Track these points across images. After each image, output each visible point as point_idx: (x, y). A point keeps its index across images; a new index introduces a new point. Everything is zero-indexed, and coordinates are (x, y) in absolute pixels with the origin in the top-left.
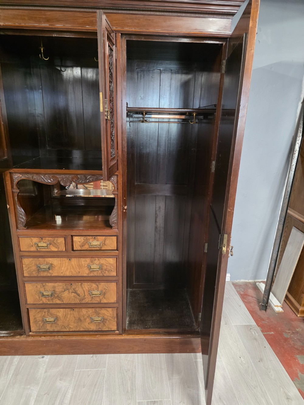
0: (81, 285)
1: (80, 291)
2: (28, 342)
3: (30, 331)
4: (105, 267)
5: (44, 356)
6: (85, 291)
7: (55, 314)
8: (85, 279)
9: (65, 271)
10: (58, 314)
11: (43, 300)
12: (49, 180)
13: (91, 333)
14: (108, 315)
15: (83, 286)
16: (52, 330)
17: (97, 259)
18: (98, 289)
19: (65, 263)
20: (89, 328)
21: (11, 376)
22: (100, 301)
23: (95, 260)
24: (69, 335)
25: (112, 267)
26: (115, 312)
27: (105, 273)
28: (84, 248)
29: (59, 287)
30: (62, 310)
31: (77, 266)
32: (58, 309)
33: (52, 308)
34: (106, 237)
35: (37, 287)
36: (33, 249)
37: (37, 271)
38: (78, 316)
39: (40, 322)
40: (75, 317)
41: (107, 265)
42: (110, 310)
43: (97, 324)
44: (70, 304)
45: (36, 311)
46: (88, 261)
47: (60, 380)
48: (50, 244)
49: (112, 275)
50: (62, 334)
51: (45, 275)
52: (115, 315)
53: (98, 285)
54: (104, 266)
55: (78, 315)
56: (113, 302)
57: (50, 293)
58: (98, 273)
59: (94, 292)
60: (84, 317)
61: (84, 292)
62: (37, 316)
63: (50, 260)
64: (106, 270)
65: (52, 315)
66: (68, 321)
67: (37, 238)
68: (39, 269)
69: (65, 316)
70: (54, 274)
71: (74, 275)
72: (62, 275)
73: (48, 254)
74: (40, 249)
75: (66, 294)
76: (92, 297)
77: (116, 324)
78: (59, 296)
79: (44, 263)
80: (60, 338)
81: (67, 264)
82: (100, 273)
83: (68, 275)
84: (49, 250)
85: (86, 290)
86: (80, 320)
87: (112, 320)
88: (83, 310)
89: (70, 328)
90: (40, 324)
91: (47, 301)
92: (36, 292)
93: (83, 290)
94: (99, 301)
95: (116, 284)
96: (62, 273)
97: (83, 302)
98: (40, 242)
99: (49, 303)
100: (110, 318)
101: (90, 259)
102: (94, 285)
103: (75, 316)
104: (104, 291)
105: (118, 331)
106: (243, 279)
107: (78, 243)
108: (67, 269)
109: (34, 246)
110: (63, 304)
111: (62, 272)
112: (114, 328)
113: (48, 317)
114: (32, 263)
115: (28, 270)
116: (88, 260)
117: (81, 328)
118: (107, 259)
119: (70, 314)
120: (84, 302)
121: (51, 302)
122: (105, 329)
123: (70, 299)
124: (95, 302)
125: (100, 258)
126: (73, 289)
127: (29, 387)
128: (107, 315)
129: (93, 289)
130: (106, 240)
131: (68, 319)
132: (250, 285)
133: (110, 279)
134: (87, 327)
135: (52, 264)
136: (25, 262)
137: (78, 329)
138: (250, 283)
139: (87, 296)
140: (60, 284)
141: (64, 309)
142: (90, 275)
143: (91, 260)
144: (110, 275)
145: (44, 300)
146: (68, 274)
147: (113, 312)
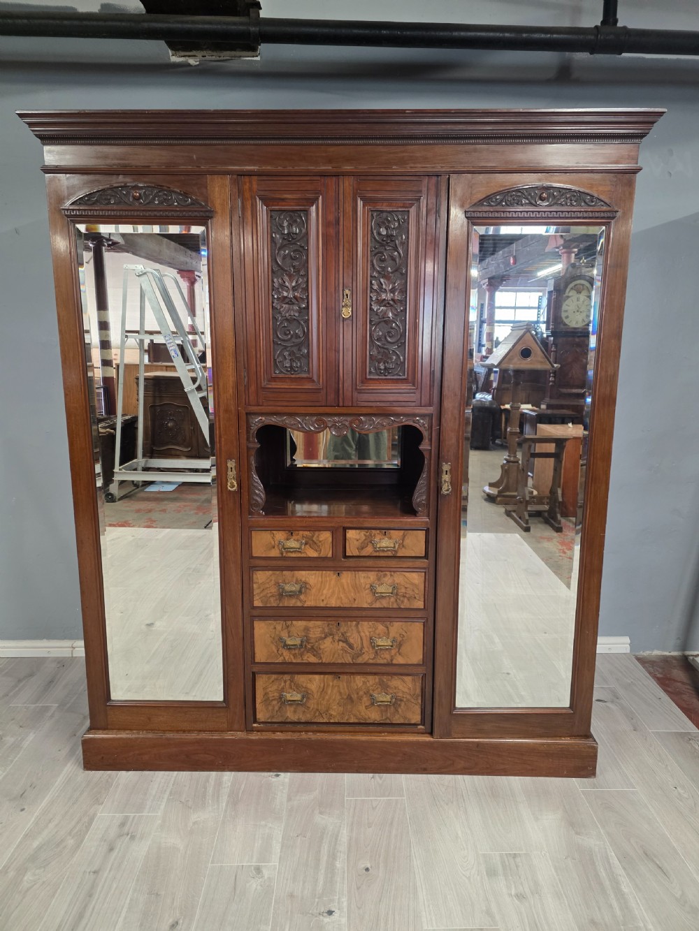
0: (357, 625)
1: (354, 638)
2: (252, 741)
3: (255, 721)
4: (403, 590)
5: (279, 773)
6: (364, 638)
7: (304, 685)
8: (364, 614)
9: (329, 598)
10: (309, 686)
11: (284, 654)
12: (312, 426)
13: (371, 728)
14: (406, 690)
15: (360, 629)
16: (296, 720)
17: (388, 573)
18: (387, 635)
19: (330, 581)
20: (367, 717)
21: (224, 804)
22: (392, 660)
23: (385, 576)
24: (328, 732)
25: (416, 591)
26: (417, 684)
27: (403, 602)
28: (364, 553)
29: (316, 628)
30: (317, 677)
31: (351, 588)
32: (311, 676)
33: (298, 673)
34: (406, 532)
35: (275, 628)
36: (275, 553)
37: (278, 597)
38: (347, 691)
39: (274, 702)
40: (340, 693)
41: (407, 586)
42: (408, 679)
43: (383, 708)
44: (334, 664)
45: (269, 678)
46: (372, 579)
47: (321, 813)
48: (306, 544)
49: (415, 607)
50: (315, 727)
51: (291, 605)
52: (418, 691)
53: (389, 626)
54: (401, 589)
55: (348, 689)
56: (415, 663)
57: (298, 642)
58: (389, 603)
59: (380, 642)
60: (358, 694)
61: (362, 639)
62: (270, 689)
63: (302, 575)
64: (404, 596)
65: (298, 687)
66: (328, 701)
67: (283, 533)
68: (282, 595)
69: (323, 690)
70: (308, 604)
71: (345, 606)
72: (322, 605)
73: (300, 563)
74: (287, 552)
75: (327, 645)
76: (376, 652)
77: (419, 711)
78: (315, 647)
79: (292, 579)
80: (312, 736)
81: (333, 582)
82: (393, 603)
83: (333, 606)
84: (303, 555)
85: (366, 636)
86: (350, 698)
87: (413, 701)
88: (356, 679)
89: (331, 715)
90: (274, 707)
91: (292, 657)
92: (274, 638)
93: (361, 637)
94: (389, 661)
95: (422, 626)
96: (323, 600)
97: (359, 662)
98: (288, 539)
99: (294, 661)
100: (408, 697)
101: (376, 573)
102: (381, 627)
103: (342, 691)
104: (399, 639)
105: (424, 725)
106: (658, 649)
107: (355, 542)
108: (333, 593)
109: (276, 547)
110: (322, 664)
111: (323, 598)
112: (416, 718)
113: (291, 691)
114: (271, 580)
115: (262, 595)
116: (372, 576)
117: (352, 716)
118: (407, 574)
119: (333, 686)
120: (360, 660)
121: (299, 661)
122: (397, 719)
123: (334, 654)
124: (382, 662)
125: (394, 572)
126: (342, 634)
127: (263, 823)
128: (403, 689)
129: (379, 635)
130: (406, 537)
131: (327, 697)
132: (674, 661)
133: (412, 614)
134: (363, 714)
135: (306, 583)
136: (257, 579)
137: (346, 718)
138: (673, 657)
139: (367, 650)
140: (319, 623)
141: (322, 676)
142: (374, 606)
143: (377, 575)
144: (412, 607)
145: (287, 656)
146: (333, 603)
147: (415, 684)
